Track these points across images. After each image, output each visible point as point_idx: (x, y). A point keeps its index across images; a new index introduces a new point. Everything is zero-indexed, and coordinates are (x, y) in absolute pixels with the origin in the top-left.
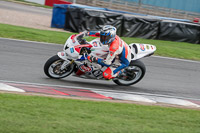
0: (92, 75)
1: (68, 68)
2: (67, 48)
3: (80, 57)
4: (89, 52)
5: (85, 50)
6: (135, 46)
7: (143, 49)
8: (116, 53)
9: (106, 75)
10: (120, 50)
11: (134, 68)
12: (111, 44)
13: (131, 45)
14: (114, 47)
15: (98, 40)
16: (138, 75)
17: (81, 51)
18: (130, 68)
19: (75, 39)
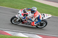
0: (27, 24)
1: (19, 21)
2: (19, 14)
3: (23, 17)
4: (27, 16)
5: (25, 15)
6: (44, 15)
7: (47, 16)
8: (36, 17)
9: (32, 24)
10: (38, 16)
11: (43, 22)
12: (35, 14)
13: (43, 14)
14: (36, 15)
15: (30, 12)
16: (44, 25)
17: (24, 15)
18: (42, 22)
19: (22, 11)
